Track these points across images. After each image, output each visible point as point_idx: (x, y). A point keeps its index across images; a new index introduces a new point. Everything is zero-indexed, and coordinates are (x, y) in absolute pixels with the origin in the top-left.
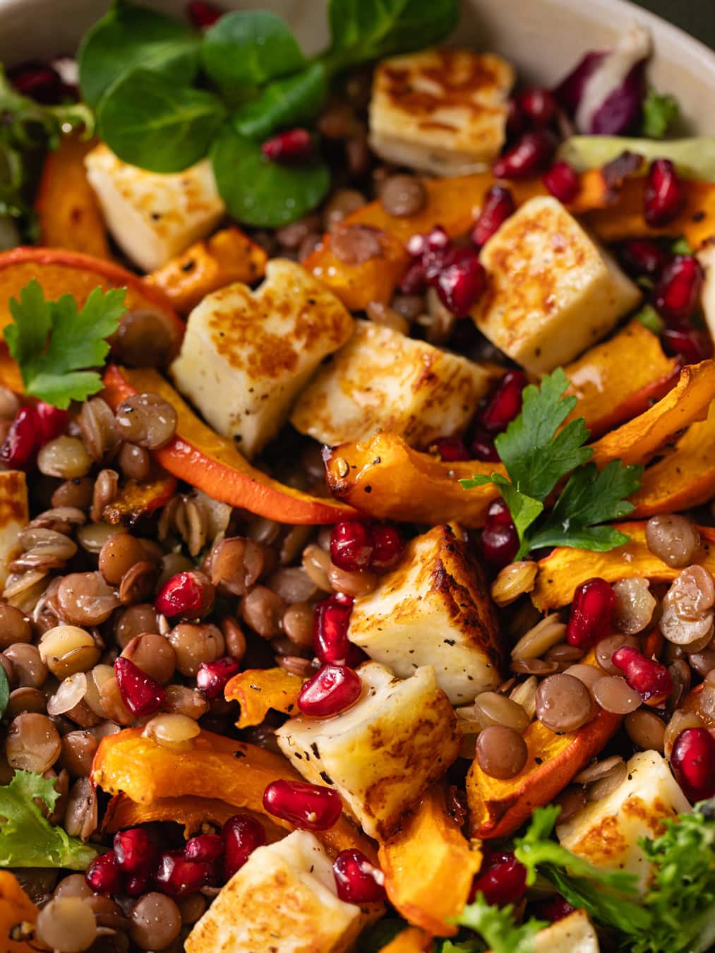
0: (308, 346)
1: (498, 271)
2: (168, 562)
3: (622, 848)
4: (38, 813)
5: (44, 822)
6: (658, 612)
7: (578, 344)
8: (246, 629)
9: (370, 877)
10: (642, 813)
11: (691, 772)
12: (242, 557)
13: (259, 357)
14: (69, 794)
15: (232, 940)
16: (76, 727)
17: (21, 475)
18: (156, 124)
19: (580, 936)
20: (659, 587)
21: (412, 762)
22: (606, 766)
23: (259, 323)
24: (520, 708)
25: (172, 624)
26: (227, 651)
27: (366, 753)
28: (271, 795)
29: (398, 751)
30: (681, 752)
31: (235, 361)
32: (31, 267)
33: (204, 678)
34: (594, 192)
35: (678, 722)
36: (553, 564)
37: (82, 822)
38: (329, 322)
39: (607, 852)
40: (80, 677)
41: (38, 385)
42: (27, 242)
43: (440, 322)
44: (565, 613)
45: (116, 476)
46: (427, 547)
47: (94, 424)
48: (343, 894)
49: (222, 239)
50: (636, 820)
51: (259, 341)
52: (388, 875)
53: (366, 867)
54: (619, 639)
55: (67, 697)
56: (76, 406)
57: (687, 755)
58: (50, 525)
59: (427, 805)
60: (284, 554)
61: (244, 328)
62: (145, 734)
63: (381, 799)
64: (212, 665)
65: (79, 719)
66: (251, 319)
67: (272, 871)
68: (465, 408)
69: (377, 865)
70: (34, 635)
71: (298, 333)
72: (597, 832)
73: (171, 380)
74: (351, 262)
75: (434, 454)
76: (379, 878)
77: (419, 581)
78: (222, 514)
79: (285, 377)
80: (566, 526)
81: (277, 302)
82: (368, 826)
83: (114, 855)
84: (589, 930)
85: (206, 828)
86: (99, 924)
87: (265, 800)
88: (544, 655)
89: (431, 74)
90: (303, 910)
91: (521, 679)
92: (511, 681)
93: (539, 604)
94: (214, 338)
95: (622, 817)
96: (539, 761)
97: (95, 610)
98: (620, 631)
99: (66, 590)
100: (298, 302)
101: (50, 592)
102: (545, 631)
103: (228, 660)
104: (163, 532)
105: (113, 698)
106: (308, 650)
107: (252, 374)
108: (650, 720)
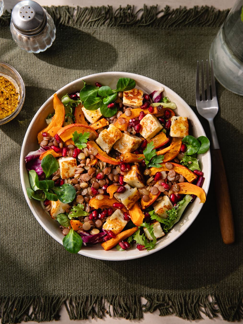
0: (116, 139)
1: (143, 125)
2: (97, 171)
3: (163, 212)
4: (81, 209)
5: (82, 210)
6: (167, 176)
7: (154, 135)
8: (109, 179)
9: (129, 217)
10: (166, 207)
11: (173, 200)
12: (108, 170)
13: (109, 141)
14: (85, 206)
15: (110, 226)
16: (86, 196)
17: (76, 159)
18: (92, 105)
19: (158, 225)
20: (167, 172)
21: (134, 201)
22: (160, 199)
23: (109, 135)
24: (148, 191)
25: (98, 180)
26: (106, 183)
27: (128, 200)
28: (114, 205)
29: (132, 200)
30: (171, 197)
31: (106, 142)
32: (75, 127)
33: (103, 188)
34: (156, 111)
35: (170, 192)
36: (152, 169)
37: (87, 211)
38: (119, 134)
39: (161, 212)
40: (86, 189)
41: (77, 144)
42: (74, 123)
43: (135, 132)
44: (154, 176)
45: (90, 160)
46: (134, 168)
47: (86, 152)
48: (125, 219)
49: (102, 120)
50: (165, 208)
51: (109, 138)
52: (131, 217)
53: (128, 216)
54: (162, 180)
55: (85, 192)
56: (83, 149)
57: (172, 198)
58: (80, 167)
59: (136, 205)
60: (113, 167)
61: (107, 137)
62: (96, 198)
63: (129, 206)
64: (104, 186)
65: (86, 195)
66: (108, 135)
67: (115, 217)
68: (138, 145)
69: (129, 215)
70: (79, 183)
71: (114, 137)
72: (160, 209)
73: (96, 142)
74: (121, 124)
75: (135, 154)
76: (130, 217)
77: (134, 174)
78: (105, 164)
79: (113, 143)
80: (153, 164)
81: (111, 132)
82: (128, 209)
83: (92, 215)
84: (160, 224)
85: (105, 209)
86: (91, 225)
87: (113, 206)
88: (151, 182)
89: (131, 93)
90: (120, 223)
91: (148, 186)
92: (146, 186)
93: (150, 176)
94: (103, 139)
95: (163, 208)
96: (151, 199)
97: (88, 180)
98: (162, 179)
99: (83, 176)
100: (114, 132)
101: (81, 177)
102: (151, 179)
103: (107, 185)
104: (96, 166)
105: (91, 193)
106: (118, 182)
107: (108, 144)
108: (167, 192)
